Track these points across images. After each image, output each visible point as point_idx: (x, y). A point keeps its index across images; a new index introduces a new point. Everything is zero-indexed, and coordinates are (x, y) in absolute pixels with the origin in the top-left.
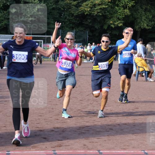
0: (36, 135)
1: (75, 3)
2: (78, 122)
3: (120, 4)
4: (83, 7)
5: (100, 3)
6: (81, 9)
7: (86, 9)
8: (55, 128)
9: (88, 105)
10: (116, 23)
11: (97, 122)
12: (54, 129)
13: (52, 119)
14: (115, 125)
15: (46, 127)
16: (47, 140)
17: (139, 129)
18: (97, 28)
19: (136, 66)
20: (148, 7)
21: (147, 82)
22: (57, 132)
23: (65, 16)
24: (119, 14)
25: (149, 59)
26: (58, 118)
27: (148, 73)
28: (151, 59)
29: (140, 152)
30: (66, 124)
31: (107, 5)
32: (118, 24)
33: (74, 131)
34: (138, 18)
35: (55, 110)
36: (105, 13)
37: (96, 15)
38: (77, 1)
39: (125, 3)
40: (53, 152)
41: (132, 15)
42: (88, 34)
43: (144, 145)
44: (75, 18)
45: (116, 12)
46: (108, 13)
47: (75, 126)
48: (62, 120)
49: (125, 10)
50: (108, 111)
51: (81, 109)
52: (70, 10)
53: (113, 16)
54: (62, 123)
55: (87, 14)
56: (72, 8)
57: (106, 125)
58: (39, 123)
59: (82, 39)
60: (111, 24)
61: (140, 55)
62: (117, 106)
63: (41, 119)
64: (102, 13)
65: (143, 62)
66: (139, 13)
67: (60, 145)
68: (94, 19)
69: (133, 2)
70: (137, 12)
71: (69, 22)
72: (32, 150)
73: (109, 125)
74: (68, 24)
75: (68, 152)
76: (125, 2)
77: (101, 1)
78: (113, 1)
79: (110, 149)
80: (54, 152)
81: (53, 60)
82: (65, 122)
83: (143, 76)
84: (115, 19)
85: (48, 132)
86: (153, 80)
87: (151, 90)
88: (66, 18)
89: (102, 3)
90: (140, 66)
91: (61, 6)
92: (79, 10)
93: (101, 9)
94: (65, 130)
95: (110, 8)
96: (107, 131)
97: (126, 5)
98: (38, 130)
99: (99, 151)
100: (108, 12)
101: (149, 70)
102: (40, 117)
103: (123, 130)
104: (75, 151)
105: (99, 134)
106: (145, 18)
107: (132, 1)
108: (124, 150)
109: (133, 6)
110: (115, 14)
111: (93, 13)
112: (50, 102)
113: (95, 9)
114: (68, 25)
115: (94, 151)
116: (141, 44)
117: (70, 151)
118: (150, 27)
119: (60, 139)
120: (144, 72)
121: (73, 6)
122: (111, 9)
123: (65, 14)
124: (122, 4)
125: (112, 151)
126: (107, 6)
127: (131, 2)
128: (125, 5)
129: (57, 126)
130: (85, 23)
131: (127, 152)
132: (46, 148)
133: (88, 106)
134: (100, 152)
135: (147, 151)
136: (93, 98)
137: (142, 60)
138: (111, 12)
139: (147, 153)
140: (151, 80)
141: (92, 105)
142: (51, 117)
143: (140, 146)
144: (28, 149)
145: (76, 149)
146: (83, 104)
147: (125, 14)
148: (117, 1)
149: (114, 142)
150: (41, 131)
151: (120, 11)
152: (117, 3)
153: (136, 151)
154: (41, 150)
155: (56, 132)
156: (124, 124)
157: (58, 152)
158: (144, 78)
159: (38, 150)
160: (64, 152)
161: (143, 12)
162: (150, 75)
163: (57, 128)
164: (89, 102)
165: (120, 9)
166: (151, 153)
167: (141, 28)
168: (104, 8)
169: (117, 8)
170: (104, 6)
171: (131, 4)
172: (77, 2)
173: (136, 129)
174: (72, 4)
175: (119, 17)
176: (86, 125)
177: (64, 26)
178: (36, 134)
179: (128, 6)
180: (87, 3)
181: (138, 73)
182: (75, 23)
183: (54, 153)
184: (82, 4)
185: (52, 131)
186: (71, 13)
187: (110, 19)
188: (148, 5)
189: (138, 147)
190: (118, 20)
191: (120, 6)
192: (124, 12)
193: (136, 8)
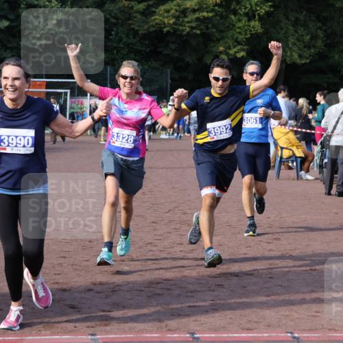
1: (142, 6)
3: (240, 8)
4: (161, 15)
5: (196, 8)
6: (154, 20)
7: (166, 20)
8: (94, 284)
9: (170, 233)
10: (232, 52)
11: (190, 271)
12: (92, 287)
13: (88, 263)
14: (227, 277)
15: (75, 282)
16: (79, 311)
17: (280, 286)
18: (191, 62)
19: (276, 144)
20: (302, 18)
21: (300, 182)
22: (100, 292)
23: (120, 35)
24: (238, 30)
25: (304, 130)
27: (301, 161)
28: (308, 131)
29: (283, 335)
31: (212, 11)
32: (236, 52)
33: (137, 290)
35: (95, 243)
36: (207, 28)
37: (188, 33)
38: (146, 4)
39: (252, 7)
40: (90, 337)
41: (266, 33)
42: (169, 75)
43: (291, 320)
44: (142, 41)
45: (231, 26)
46: (214, 30)
49: (252, 23)
51: (153, 241)
52: (130, 22)
54: (112, 272)
55: (168, 32)
56: (135, 17)
57: (209, 277)
58: (59, 274)
59: (156, 87)
60: (221, 52)
61: (284, 123)
62: (234, 234)
63: (64, 264)
64: (201, 30)
65: (292, 136)
66: (281, 29)
68: (184, 41)
69: (270, 4)
70: (278, 27)
71: (127, 50)
72: (43, 332)
73: (215, 277)
74: (125, 53)
75: (123, 336)
76: (251, 5)
77: (199, 4)
78: (224, 3)
79: (216, 331)
80: (93, 337)
81: (93, 133)
82: (117, 271)
84: (229, 41)
85: (80, 292)
86: (312, 176)
87: (310, 199)
88: (121, 40)
89: (201, 7)
90: (285, 146)
91: (111, 15)
92: (151, 24)
93: (198, 19)
94: (118, 287)
95: (218, 18)
96: (210, 290)
97: (254, 12)
98: (57, 289)
99: (193, 334)
100: (214, 26)
101: (303, 155)
102: (61, 261)
103: (245, 287)
104: (138, 335)
105: (192, 297)
106: (296, 41)
107: (267, 2)
108: (249, 331)
109: (268, 13)
110: (229, 30)
111: (181, 28)
114: (126, 55)
115: (182, 335)
116: (283, 97)
117: (128, 336)
118: (306, 58)
119: (106, 309)
120: (293, 158)
121: (138, 12)
122: (222, 21)
123: (119, 31)
124: (245, 8)
125: (221, 334)
126: (210, 15)
127: (264, 4)
128: (250, 12)
129: (99, 280)
130: (164, 53)
131: (253, 337)
132: (76, 329)
133: (168, 235)
134: (195, 336)
135: (298, 334)
136: (179, 217)
137: (288, 133)
138: (222, 27)
139: (298, 338)
140: (309, 177)
141: (177, 233)
142: (86, 259)
143: (284, 322)
144: (34, 332)
145: (140, 330)
146: (158, 230)
147: (251, 31)
148: (234, 3)
149: (226, 315)
150: (65, 290)
151: (240, 25)
152: (232, 7)
153: (274, 335)
154: (64, 332)
155: (97, 292)
156: (248, 274)
157: (102, 338)
158: (293, 173)
159: (58, 333)
160: (114, 336)
161: (291, 28)
162: (306, 165)
163: (101, 284)
164: (173, 227)
165: (240, 20)
166: (308, 337)
167: (286, 63)
168: (205, 18)
169: (233, 17)
170: (205, 14)
171: (264, 9)
173: (276, 286)
174: (135, 9)
175: (237, 38)
176: (164, 278)
177: (117, 57)
179: (259, 14)
180: (166, 6)
181: (280, 162)
182: (142, 50)
183: (92, 340)
184: (157, 8)
185: (90, 290)
186: (133, 29)
187: (219, 43)
188: (302, 12)
189: (279, 325)
190: (235, 44)
191: (240, 13)
192: (250, 26)
193: (276, 19)
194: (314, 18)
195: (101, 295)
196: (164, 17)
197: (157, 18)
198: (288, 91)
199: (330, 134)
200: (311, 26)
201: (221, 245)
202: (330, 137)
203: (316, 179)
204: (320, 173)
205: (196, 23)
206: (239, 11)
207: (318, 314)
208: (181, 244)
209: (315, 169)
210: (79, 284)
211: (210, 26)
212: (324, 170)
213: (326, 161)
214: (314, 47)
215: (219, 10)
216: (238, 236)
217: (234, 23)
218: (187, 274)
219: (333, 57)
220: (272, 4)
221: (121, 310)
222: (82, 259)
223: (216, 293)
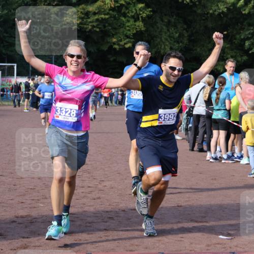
3: (128, 12)
5: (97, 11)
8: (17, 217)
10: (122, 43)
11: (89, 207)
12: (15, 219)
13: (13, 202)
14: (116, 212)
15: (2, 216)
16: (5, 238)
20: (173, 20)
22: (21, 224)
24: (128, 28)
26: (24, 201)
30: (36, 210)
31: (108, 14)
32: (125, 44)
34: (156, 37)
35: (18, 187)
36: (105, 26)
37: (90, 30)
39: (136, 12)
41: (147, 31)
45: (122, 25)
46: (110, 28)
47: (50, 213)
48: (29, 204)
49: (137, 24)
50: (106, 187)
53: (117, 31)
54: (30, 208)
57: (103, 212)
60: (114, 43)
62: (122, 179)
64: (100, 28)
66: (158, 28)
67: (26, 245)
69: (150, 9)
70: (155, 26)
73: (107, 212)
77: (98, 8)
78: (117, 9)
82: (34, 207)
84: (121, 36)
85: (6, 223)
86: (181, 137)
89: (100, 11)
93: (97, 20)
94: (35, 220)
95: (112, 19)
96: (104, 222)
97: (138, 15)
100: (110, 25)
103: (130, 219)
105: (90, 227)
106: (168, 38)
107: (148, 8)
108: (131, 252)
109: (149, 17)
110: (121, 28)
111: (85, 26)
112: (12, 173)
113: (89, 20)
119: (26, 236)
122: (115, 21)
124: (132, 12)
126: (107, 17)
127: (146, 10)
128: (135, 15)
129: (21, 214)
132: (2, 251)
138: (115, 26)
140: (178, 137)
141: (80, 179)
142: (11, 198)
143: (157, 245)
147: (137, 29)
148: (124, 8)
151: (129, 24)
155: (19, 223)
156: (132, 210)
161: (164, 27)
163: (22, 217)
165: (128, 21)
168: (103, 20)
169: (123, 19)
170: (103, 16)
171: (146, 14)
175: (126, 33)
179: (142, 17)
185: (14, 222)
187: (113, 37)
188: (173, 16)
189: (154, 248)
190: (125, 38)
191: (128, 16)
192: (135, 25)
193: (154, 20)
194: (181, 22)
195: (22, 225)
199: (193, 105)
200: (179, 27)
201: (112, 188)
202: (193, 107)
203: (183, 139)
205: (96, 23)
206: (128, 14)
207: (182, 239)
208: (83, 187)
209: (183, 131)
210: (5, 217)
211: (107, 25)
212: (189, 132)
213: (190, 125)
214: (181, 42)
215: (113, 13)
216: (126, 181)
217: (125, 23)
218: (87, 210)
219: (196, 50)
220: (151, 9)
221: (36, 237)
222: (7, 198)
223: (108, 224)
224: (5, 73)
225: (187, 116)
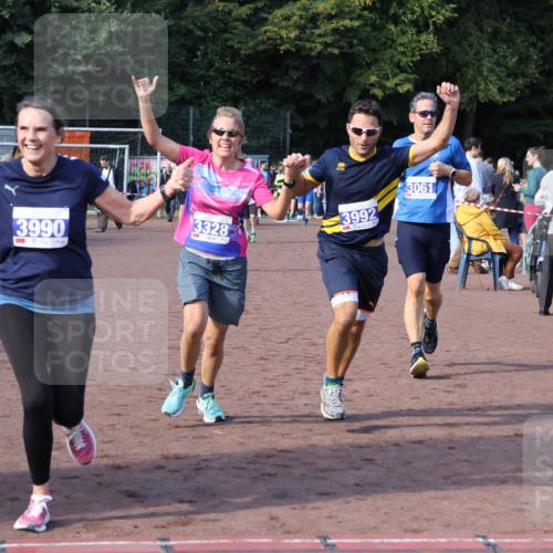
0: (99, 483)
1: (245, 10)
2: (249, 437)
3: (404, 13)
4: (275, 25)
5: (333, 13)
6: (265, 32)
7: (284, 33)
8: (166, 458)
9: (289, 375)
10: (390, 84)
11: (319, 437)
12: (163, 462)
13: (157, 425)
14: (381, 447)
15: (135, 454)
16: (142, 502)
17: (466, 461)
18: (324, 100)
19: (461, 233)
20: (504, 28)
21: (499, 293)
22: (175, 471)
23: (210, 56)
24: (401, 49)
26: (180, 423)
27: (500, 260)
29: (470, 540)
30: (209, 443)
31: (360, 17)
32: (397, 85)
33: (235, 468)
34: (466, 65)
36: (351, 45)
37: (320, 54)
38: (252, 6)
39: (423, 12)
40: (159, 543)
41: (446, 52)
42: (289, 121)
43: (484, 517)
44: (245, 67)
45: (390, 42)
46: (362, 49)
47: (239, 450)
49: (423, 38)
50: (357, 394)
51: (262, 389)
52: (227, 35)
53: (378, 56)
54: (194, 438)
55: (287, 52)
56: (235, 28)
57: (352, 447)
58: (110, 442)
59: (268, 140)
60: (371, 85)
61: (475, 198)
62: (392, 377)
63: (118, 427)
64: (340, 48)
65: (487, 220)
66: (471, 46)
67: (186, 517)
68: (312, 67)
69: (452, 6)
70: (465, 43)
71: (221, 81)
72: (83, 535)
73: (361, 447)
74: (217, 85)
75: (212, 542)
76: (422, 8)
77: (338, 6)
78: (378, 5)
79: (363, 533)
80: (164, 543)
82: (204, 437)
83: (483, 271)
84: (386, 67)
85: (144, 471)
87: (514, 321)
88: (211, 65)
89: (341, 12)
90: (475, 236)
91: (195, 24)
92: (260, 38)
93: (335, 31)
94: (205, 463)
95: (368, 29)
96: (354, 468)
97: (426, 19)
98: (107, 466)
99: (325, 538)
100: (363, 42)
101: (505, 251)
102: (113, 420)
103: (410, 463)
104: (237, 541)
105: (324, 479)
106: (494, 66)
107: (448, 4)
108: (415, 534)
109: (449, 22)
110: (385, 50)
111: (308, 45)
113: (317, 32)
114: (219, 88)
115: (307, 541)
116: (475, 157)
117: (221, 541)
118: (510, 95)
119: (186, 498)
120: (489, 256)
121: (237, 20)
122: (374, 34)
123: (209, 50)
124: (413, 13)
125: (371, 538)
126: (356, 23)
127: (443, 7)
128: (420, 19)
129: (173, 452)
130: (281, 84)
131: (422, 543)
132: (137, 530)
133: (286, 379)
134: (329, 541)
135: (494, 538)
136: (304, 350)
137: (479, 215)
138: (374, 44)
139: (494, 546)
140: (513, 285)
141: (300, 376)
142: (153, 417)
143: (472, 519)
144: (70, 535)
145: (241, 531)
146: (269, 370)
147: (422, 49)
148: (395, 4)
149: (378, 509)
150: (119, 468)
151: (403, 39)
152: (392, 11)
153: (456, 540)
154: (117, 536)
155: (170, 471)
156: (414, 442)
157: (178, 545)
158: (488, 279)
159: (108, 536)
160: (199, 542)
161: (486, 44)
162: (509, 266)
163: (177, 457)
164: (294, 366)
165: (404, 33)
166: (510, 544)
167: (479, 101)
168: (347, 30)
169: (392, 27)
170: (347, 22)
171: (443, 15)
172: (250, 8)
173: (459, 461)
174: (234, 14)
175: (400, 61)
176: (280, 448)
177: (206, 92)
178: (98, 480)
179: (434, 23)
180: (285, 11)
181: (468, 260)
182: (245, 81)
183: (162, 547)
184: (270, 14)
185: (159, 467)
186: (231, 47)
187: (370, 69)
188: (504, 19)
189: (465, 525)
190: (396, 71)
191: (404, 21)
192: (419, 41)
193: (462, 30)
194: (523, 29)
195: (176, 474)
196: (281, 27)
197: (270, 29)
198: (482, 148)
199: (548, 215)
200: (518, 41)
203: (525, 289)
204: (531, 280)
205: (332, 38)
206: (403, 18)
208: (307, 394)
210: (142, 458)
211: (355, 42)
212: (539, 274)
213: (541, 259)
214: (524, 75)
215: (371, 15)
216: (399, 381)
217: (394, 37)
218: (316, 442)
220: (455, 6)
221: (208, 500)
222: (146, 417)
223: (362, 473)
224: (136, 148)
225: (534, 239)
